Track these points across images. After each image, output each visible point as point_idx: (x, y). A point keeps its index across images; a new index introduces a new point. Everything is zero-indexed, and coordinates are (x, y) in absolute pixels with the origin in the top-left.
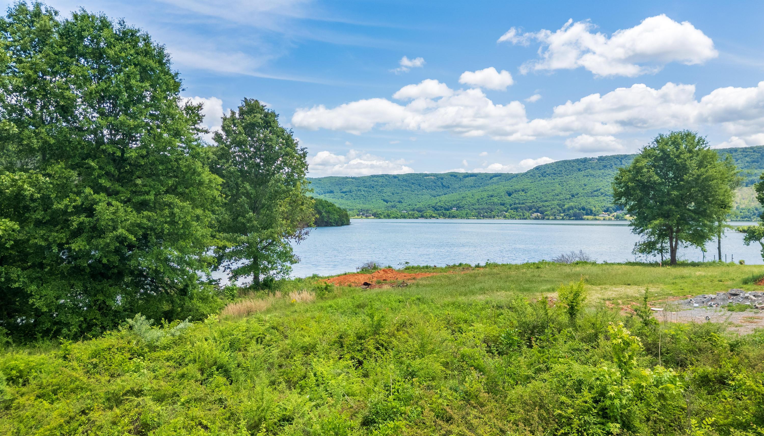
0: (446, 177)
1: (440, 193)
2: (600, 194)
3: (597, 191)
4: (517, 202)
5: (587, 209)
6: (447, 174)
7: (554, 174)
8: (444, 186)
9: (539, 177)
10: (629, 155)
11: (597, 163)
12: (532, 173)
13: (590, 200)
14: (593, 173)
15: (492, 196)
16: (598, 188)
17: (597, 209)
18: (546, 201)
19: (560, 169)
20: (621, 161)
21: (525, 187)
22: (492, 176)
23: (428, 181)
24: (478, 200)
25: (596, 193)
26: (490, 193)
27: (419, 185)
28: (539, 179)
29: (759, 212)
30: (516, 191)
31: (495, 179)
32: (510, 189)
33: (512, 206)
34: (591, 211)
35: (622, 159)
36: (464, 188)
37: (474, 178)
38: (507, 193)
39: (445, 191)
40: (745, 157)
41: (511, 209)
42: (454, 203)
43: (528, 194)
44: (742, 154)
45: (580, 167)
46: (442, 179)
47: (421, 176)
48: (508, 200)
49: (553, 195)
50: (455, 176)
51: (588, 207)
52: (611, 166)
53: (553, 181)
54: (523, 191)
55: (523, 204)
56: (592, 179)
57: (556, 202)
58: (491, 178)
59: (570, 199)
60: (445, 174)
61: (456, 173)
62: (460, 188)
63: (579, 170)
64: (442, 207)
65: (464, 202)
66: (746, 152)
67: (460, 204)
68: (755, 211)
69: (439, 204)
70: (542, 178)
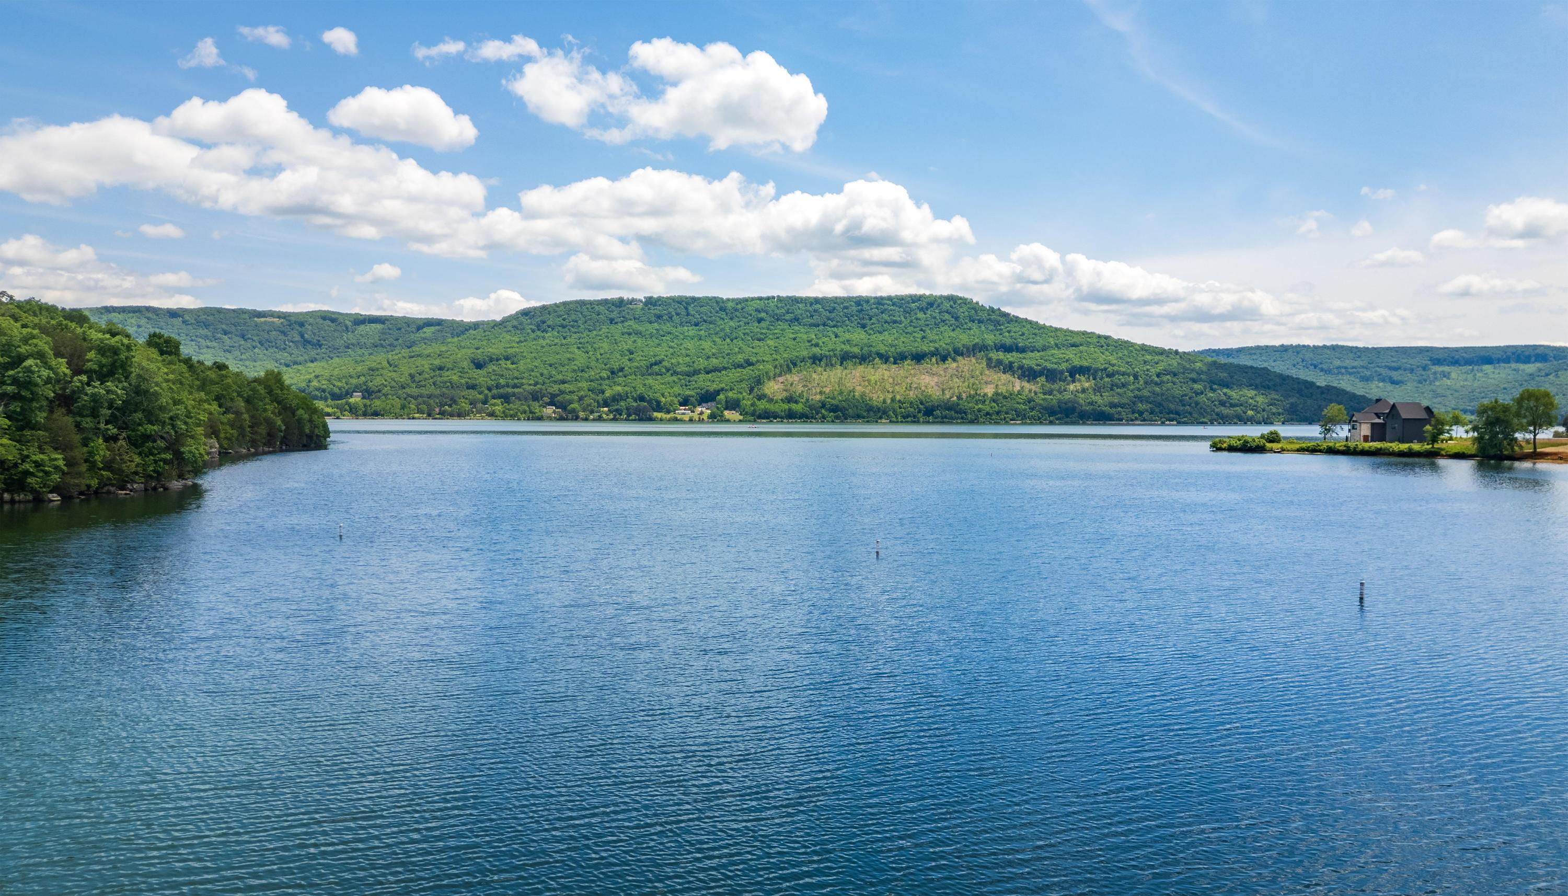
0: (311, 320)
1: (300, 359)
2: (664, 370)
3: (656, 364)
4: (502, 381)
5: (651, 400)
6: (312, 314)
7: (564, 327)
8: (306, 342)
9: (533, 331)
10: (699, 298)
11: (643, 309)
12: (515, 323)
13: (650, 381)
14: (640, 328)
15: (441, 368)
16: (657, 358)
17: (669, 399)
18: (563, 382)
19: (573, 317)
20: (686, 309)
21: (511, 351)
22: (421, 323)
23: (267, 328)
24: (412, 376)
25: (656, 368)
26: (437, 362)
27: (243, 337)
28: (533, 335)
29: (926, 408)
30: (491, 360)
31: (428, 331)
32: (480, 355)
33: (495, 391)
34: (658, 402)
35: (688, 304)
36: (358, 349)
37: (379, 326)
38: (473, 361)
39: (313, 353)
40: (882, 313)
41: (494, 397)
42: (354, 381)
43: (522, 365)
44: (877, 308)
45: (612, 316)
46: (302, 325)
47: (246, 316)
48: (480, 376)
49: (574, 371)
50: (333, 320)
51: (650, 394)
52: (671, 318)
53: (564, 342)
54: (507, 358)
55: (515, 386)
56: (639, 341)
57: (584, 385)
58: (419, 328)
59: (608, 378)
60: (307, 313)
61: (333, 313)
62: (348, 347)
63: (612, 321)
64: (324, 391)
65: (378, 381)
66: (883, 305)
67: (370, 384)
68: (921, 406)
69: (315, 383)
70: (539, 333)
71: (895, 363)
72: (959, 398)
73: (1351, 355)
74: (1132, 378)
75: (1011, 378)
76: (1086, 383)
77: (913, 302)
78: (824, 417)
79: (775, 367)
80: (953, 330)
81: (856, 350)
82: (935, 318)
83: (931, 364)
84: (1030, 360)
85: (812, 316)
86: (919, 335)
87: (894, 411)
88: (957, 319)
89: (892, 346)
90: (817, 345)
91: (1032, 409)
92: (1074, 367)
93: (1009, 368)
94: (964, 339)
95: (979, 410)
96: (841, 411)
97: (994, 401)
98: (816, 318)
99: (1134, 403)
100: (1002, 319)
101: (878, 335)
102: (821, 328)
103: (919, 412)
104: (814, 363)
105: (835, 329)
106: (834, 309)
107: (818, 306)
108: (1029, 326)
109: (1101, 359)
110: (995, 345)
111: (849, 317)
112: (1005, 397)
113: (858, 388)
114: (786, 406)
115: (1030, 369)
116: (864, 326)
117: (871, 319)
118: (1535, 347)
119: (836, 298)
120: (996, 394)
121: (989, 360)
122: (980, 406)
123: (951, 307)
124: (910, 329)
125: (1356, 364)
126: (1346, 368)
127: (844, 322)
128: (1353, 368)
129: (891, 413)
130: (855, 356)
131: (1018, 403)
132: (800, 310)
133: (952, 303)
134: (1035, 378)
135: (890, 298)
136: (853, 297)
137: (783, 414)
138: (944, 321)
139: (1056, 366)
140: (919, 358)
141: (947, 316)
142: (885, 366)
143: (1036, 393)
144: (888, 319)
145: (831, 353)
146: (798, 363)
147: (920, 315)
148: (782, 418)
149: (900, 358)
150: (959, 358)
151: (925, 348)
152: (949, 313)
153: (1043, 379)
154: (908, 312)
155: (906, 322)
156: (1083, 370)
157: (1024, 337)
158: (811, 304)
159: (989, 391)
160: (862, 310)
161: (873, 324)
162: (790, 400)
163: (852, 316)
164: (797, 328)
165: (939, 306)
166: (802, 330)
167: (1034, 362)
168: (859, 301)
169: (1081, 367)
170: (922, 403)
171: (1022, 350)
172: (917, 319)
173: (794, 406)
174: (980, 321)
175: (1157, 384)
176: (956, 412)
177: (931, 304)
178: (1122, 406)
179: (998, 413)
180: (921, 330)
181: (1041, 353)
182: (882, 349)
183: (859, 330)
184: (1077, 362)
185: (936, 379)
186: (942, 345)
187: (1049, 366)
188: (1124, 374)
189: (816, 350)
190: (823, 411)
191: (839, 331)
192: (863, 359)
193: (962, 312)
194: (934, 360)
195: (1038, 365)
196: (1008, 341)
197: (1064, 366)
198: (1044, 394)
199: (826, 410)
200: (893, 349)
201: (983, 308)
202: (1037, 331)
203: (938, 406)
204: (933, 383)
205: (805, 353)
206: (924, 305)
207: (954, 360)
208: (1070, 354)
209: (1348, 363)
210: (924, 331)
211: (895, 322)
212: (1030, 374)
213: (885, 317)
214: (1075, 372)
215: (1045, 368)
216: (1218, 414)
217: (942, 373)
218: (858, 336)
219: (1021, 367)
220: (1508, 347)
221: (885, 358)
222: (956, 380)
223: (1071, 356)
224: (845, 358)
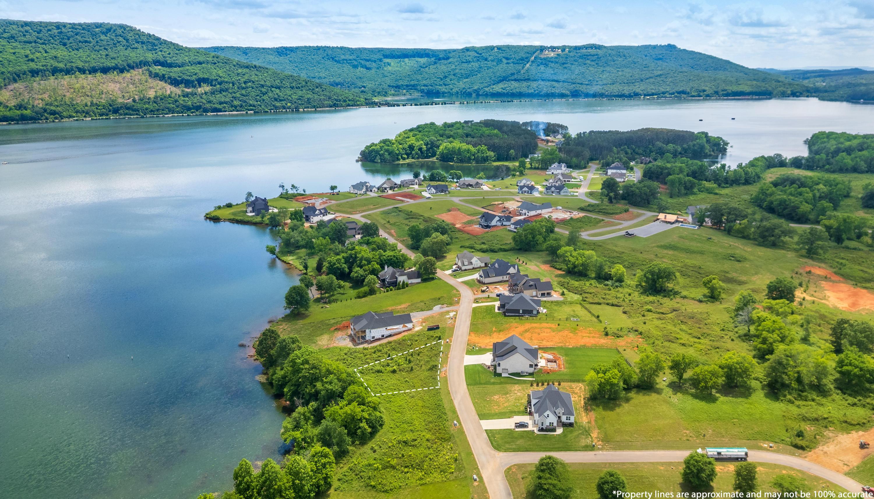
71: (90, 74)
72: (134, 101)
73: (349, 53)
74: (231, 85)
75: (165, 85)
76: (206, 88)
77: (97, 27)
78: (47, 119)
79: (4, 79)
80: (126, 49)
81: (61, 65)
82: (113, 40)
83: (113, 75)
84: (175, 73)
85: (24, 35)
86: (104, 53)
87: (93, 112)
88: (127, 40)
89: (86, 62)
90: (32, 60)
91: (178, 107)
92: (200, 78)
93: (162, 78)
94: (134, 56)
95: (147, 109)
96: (58, 114)
97: (155, 102)
98: (28, 38)
99: (232, 101)
100: (156, 42)
101: (76, 52)
102: (33, 44)
103: (110, 111)
104: (33, 76)
105: (44, 46)
106: (41, 30)
107: (28, 28)
108: (173, 47)
109: (214, 73)
110: (153, 61)
111: (53, 37)
112: (161, 99)
113: (68, 94)
114: (18, 112)
115: (175, 79)
116: (65, 45)
117: (69, 39)
118: (425, 50)
119: (41, 22)
120: (156, 97)
121: (150, 73)
122: (147, 106)
123: (123, 32)
124: (97, 48)
125: (351, 58)
126: (346, 60)
127: (50, 40)
128: (350, 60)
129: (91, 113)
130: (61, 71)
131: (169, 103)
132: (13, 30)
133: (122, 30)
134: (178, 85)
135: (80, 25)
136: (53, 23)
137: (17, 118)
138: (119, 42)
139: (189, 78)
140: (105, 70)
141: (121, 39)
142: (83, 76)
143: (179, 96)
144: (81, 40)
145: (45, 68)
146: (21, 75)
147: (103, 37)
148: (17, 120)
149: (93, 71)
150: (132, 71)
151: (109, 63)
152: (122, 37)
153: (183, 85)
154: (94, 35)
155: (94, 42)
156: (205, 81)
157: (170, 56)
158: (22, 26)
159: (151, 94)
160: (61, 33)
161: (71, 43)
162: (20, 107)
163: (55, 36)
164: (14, 44)
165: (114, 31)
166: (19, 46)
167: (177, 75)
168: (59, 26)
169: (204, 78)
170: (111, 105)
171: (170, 66)
172: (101, 40)
173: (25, 112)
174: (143, 43)
175: (243, 88)
176: (133, 110)
177: (109, 30)
178: (226, 103)
179: (158, 110)
180: (105, 49)
181: (181, 69)
182: (80, 65)
183: (62, 47)
184: (201, 76)
185: (118, 85)
186: (119, 62)
187: (186, 78)
188: (227, 82)
189: (32, 65)
190: (46, 115)
191: (47, 47)
192: (68, 72)
193: (130, 36)
194: (115, 73)
195: (179, 77)
196: (162, 59)
197: (194, 78)
198: (184, 96)
199: (48, 114)
200: (87, 65)
201: (143, 34)
202: (177, 52)
203: (121, 107)
204: (116, 89)
205: (25, 68)
206: (104, 30)
207: (128, 71)
208: (197, 69)
209: (348, 57)
210: (106, 49)
211: (86, 42)
212: (175, 82)
213: (79, 38)
214: (201, 81)
215: (183, 79)
216: (274, 106)
217: (122, 81)
218: (62, 52)
219: (170, 78)
220: (415, 49)
221: (82, 71)
222: (131, 86)
223: (198, 71)
224: (55, 71)
